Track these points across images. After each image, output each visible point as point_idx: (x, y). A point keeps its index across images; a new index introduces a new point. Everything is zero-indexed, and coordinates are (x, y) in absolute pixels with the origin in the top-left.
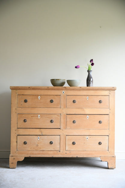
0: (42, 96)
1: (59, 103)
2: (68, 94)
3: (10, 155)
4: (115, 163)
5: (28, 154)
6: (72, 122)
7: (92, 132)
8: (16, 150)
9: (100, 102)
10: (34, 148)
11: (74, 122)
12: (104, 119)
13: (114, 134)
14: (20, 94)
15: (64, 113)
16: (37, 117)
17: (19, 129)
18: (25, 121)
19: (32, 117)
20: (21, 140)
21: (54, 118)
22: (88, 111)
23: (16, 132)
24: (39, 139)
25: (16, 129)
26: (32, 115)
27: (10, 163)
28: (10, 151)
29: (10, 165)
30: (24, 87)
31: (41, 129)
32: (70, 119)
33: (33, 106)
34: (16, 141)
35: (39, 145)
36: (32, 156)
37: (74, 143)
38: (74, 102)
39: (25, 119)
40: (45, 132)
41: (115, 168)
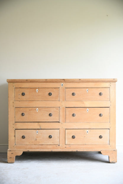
0: (40, 89)
1: (58, 96)
2: (67, 87)
3: (8, 150)
4: (116, 157)
5: (26, 148)
6: (71, 115)
7: (92, 125)
8: (14, 144)
9: (100, 94)
10: (32, 143)
11: (73, 115)
12: (104, 112)
13: (115, 127)
14: (17, 87)
15: (63, 106)
16: (35, 111)
17: (17, 123)
18: (23, 114)
19: (30, 110)
20: (19, 134)
21: (52, 111)
22: (87, 104)
23: (14, 126)
24: (37, 133)
25: (14, 123)
26: (30, 109)
27: (8, 157)
28: (8, 146)
29: (9, 160)
30: (22, 80)
31: (40, 123)
32: (69, 112)
33: (30, 100)
34: (14, 135)
35: (37, 139)
36: (31, 150)
37: (73, 137)
38: (73, 94)
39: (23, 112)
40: (43, 125)
41: (117, 162)
